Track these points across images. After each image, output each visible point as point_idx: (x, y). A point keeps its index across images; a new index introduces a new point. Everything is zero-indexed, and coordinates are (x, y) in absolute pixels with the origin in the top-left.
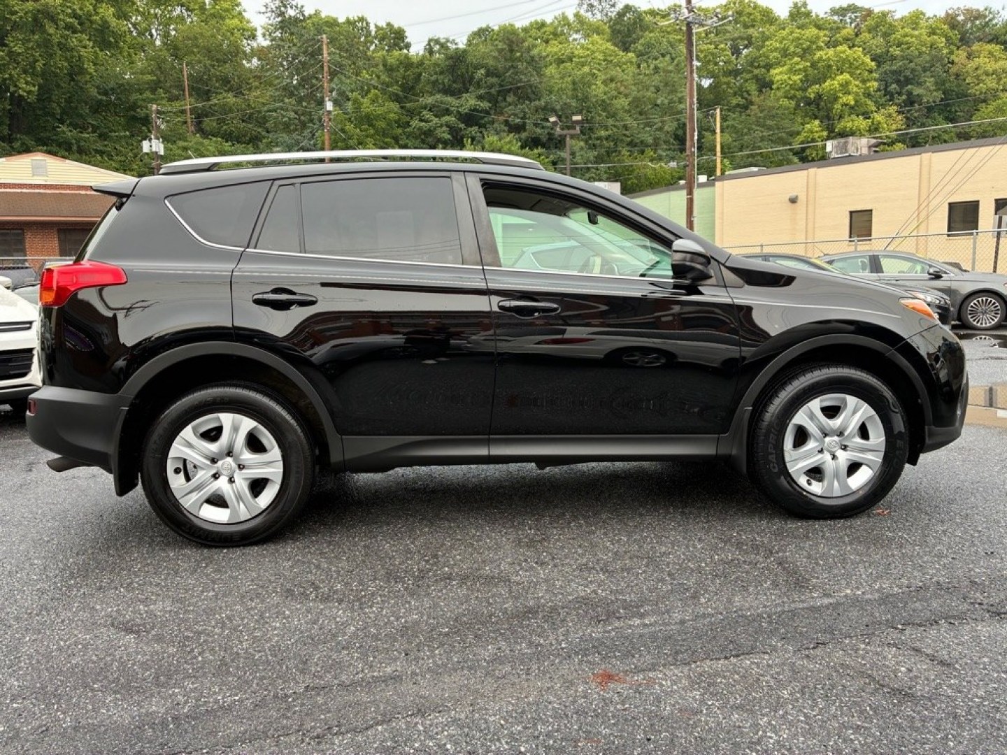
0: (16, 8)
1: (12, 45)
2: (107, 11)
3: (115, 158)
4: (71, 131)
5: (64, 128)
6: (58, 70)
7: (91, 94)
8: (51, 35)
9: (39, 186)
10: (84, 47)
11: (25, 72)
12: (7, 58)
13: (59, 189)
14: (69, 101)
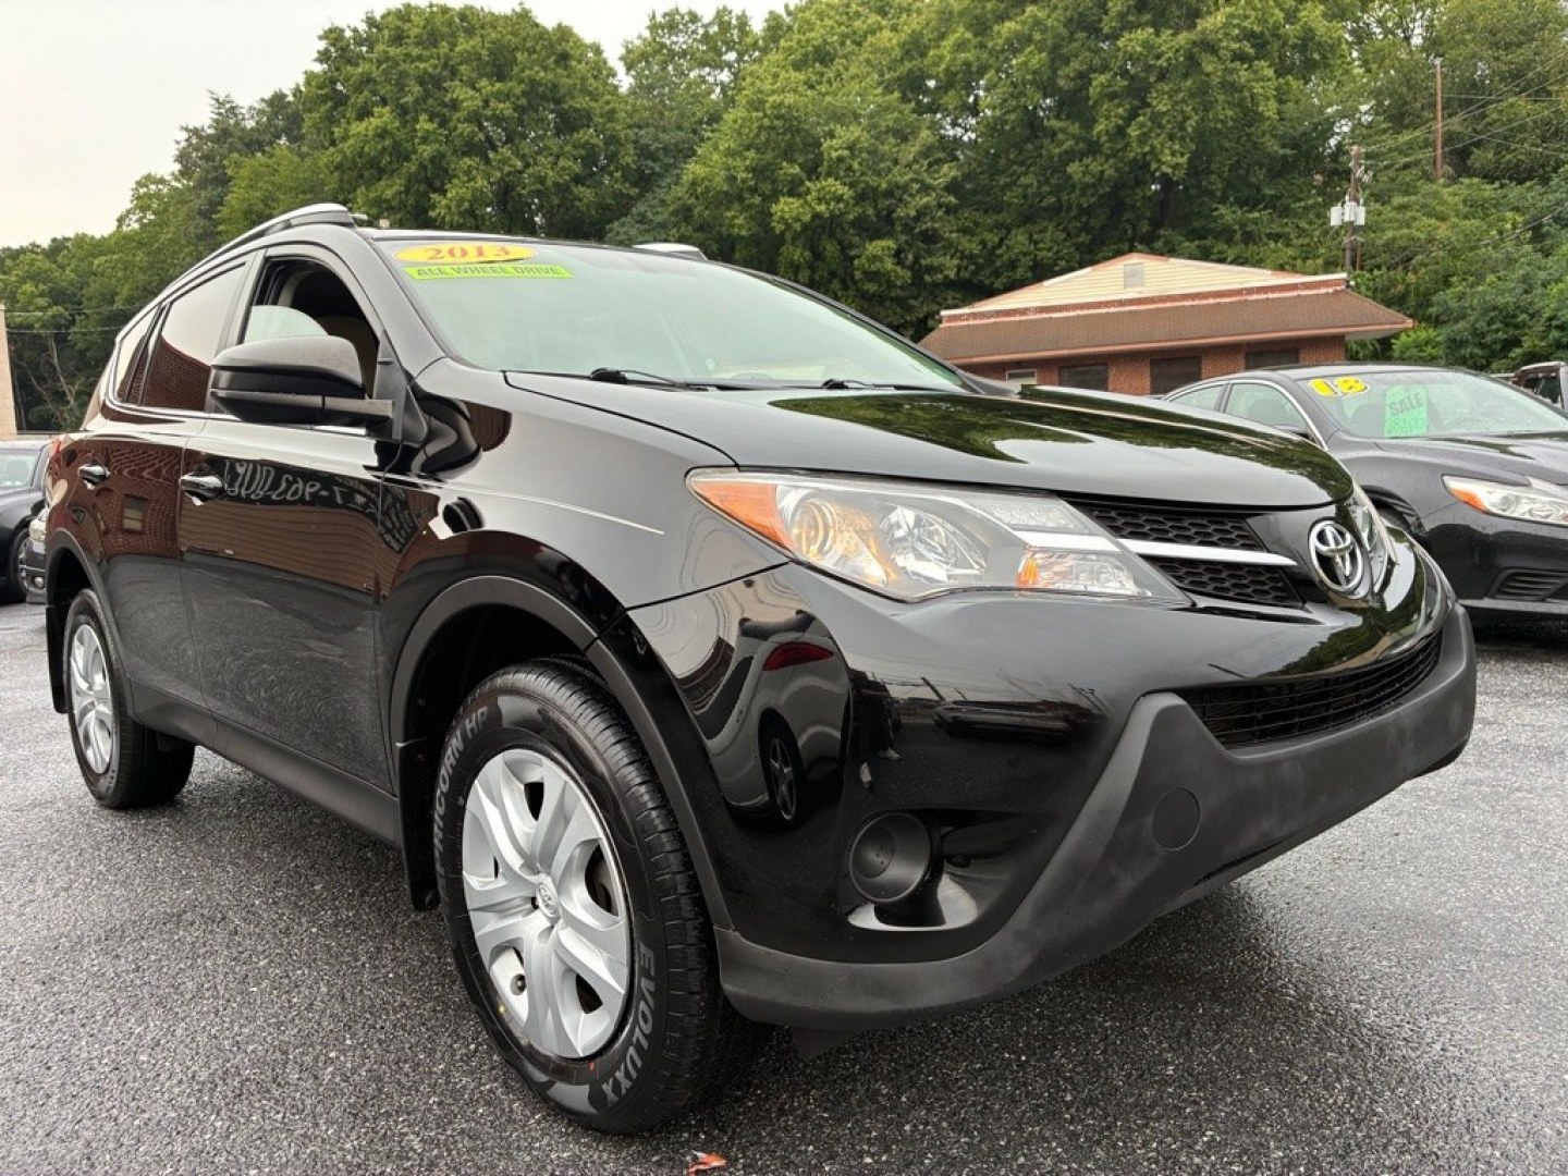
0: (1163, 48)
1: (1155, 103)
2: (1313, 14)
3: (1295, 241)
4: (1234, 212)
5: (1223, 210)
6: (1219, 126)
7: (1269, 150)
8: (1208, 75)
9: (1131, 302)
10: (1261, 80)
11: (1171, 137)
12: (1149, 124)
13: (1156, 302)
14: (1235, 167)
